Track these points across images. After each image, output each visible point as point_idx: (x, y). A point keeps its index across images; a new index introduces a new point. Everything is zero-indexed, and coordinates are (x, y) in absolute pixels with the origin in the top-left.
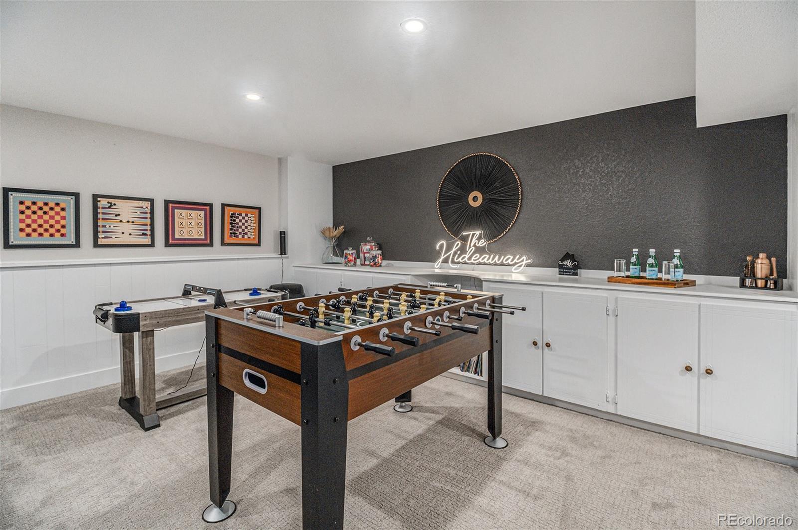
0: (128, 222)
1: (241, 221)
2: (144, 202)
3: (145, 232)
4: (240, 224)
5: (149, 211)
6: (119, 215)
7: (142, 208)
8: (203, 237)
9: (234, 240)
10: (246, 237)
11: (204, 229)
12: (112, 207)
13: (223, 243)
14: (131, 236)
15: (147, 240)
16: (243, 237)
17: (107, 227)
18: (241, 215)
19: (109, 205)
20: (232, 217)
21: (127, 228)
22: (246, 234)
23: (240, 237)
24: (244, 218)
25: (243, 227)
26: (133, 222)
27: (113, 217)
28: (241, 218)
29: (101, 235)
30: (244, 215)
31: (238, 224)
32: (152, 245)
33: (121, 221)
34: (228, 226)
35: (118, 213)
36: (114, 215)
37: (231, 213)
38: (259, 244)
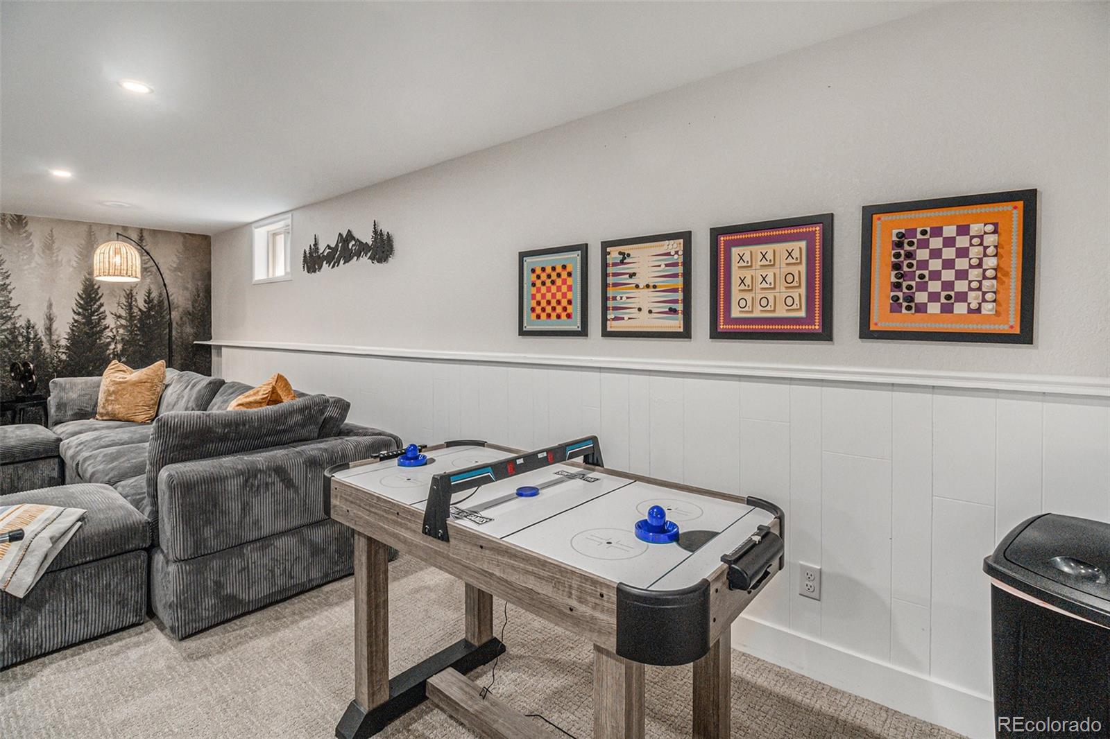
0: (648, 286)
1: (936, 254)
2: (672, 242)
3: (673, 306)
4: (935, 265)
5: (681, 260)
6: (634, 274)
7: (668, 254)
8: (802, 314)
9: (906, 321)
10: (960, 308)
11: (803, 291)
12: (625, 261)
13: (866, 332)
14: (653, 315)
15: (677, 322)
16: (947, 309)
17: (618, 298)
18: (937, 232)
19: (622, 256)
20: (899, 245)
21: (646, 299)
22: (962, 297)
23: (934, 308)
24: (949, 242)
25: (948, 275)
26: (655, 287)
27: (625, 279)
28: (936, 243)
29: (610, 316)
30: (950, 231)
31: (923, 265)
32: (686, 334)
33: (637, 286)
34: (883, 276)
35: (631, 271)
36: (627, 276)
37: (895, 232)
38: (1025, 335)
